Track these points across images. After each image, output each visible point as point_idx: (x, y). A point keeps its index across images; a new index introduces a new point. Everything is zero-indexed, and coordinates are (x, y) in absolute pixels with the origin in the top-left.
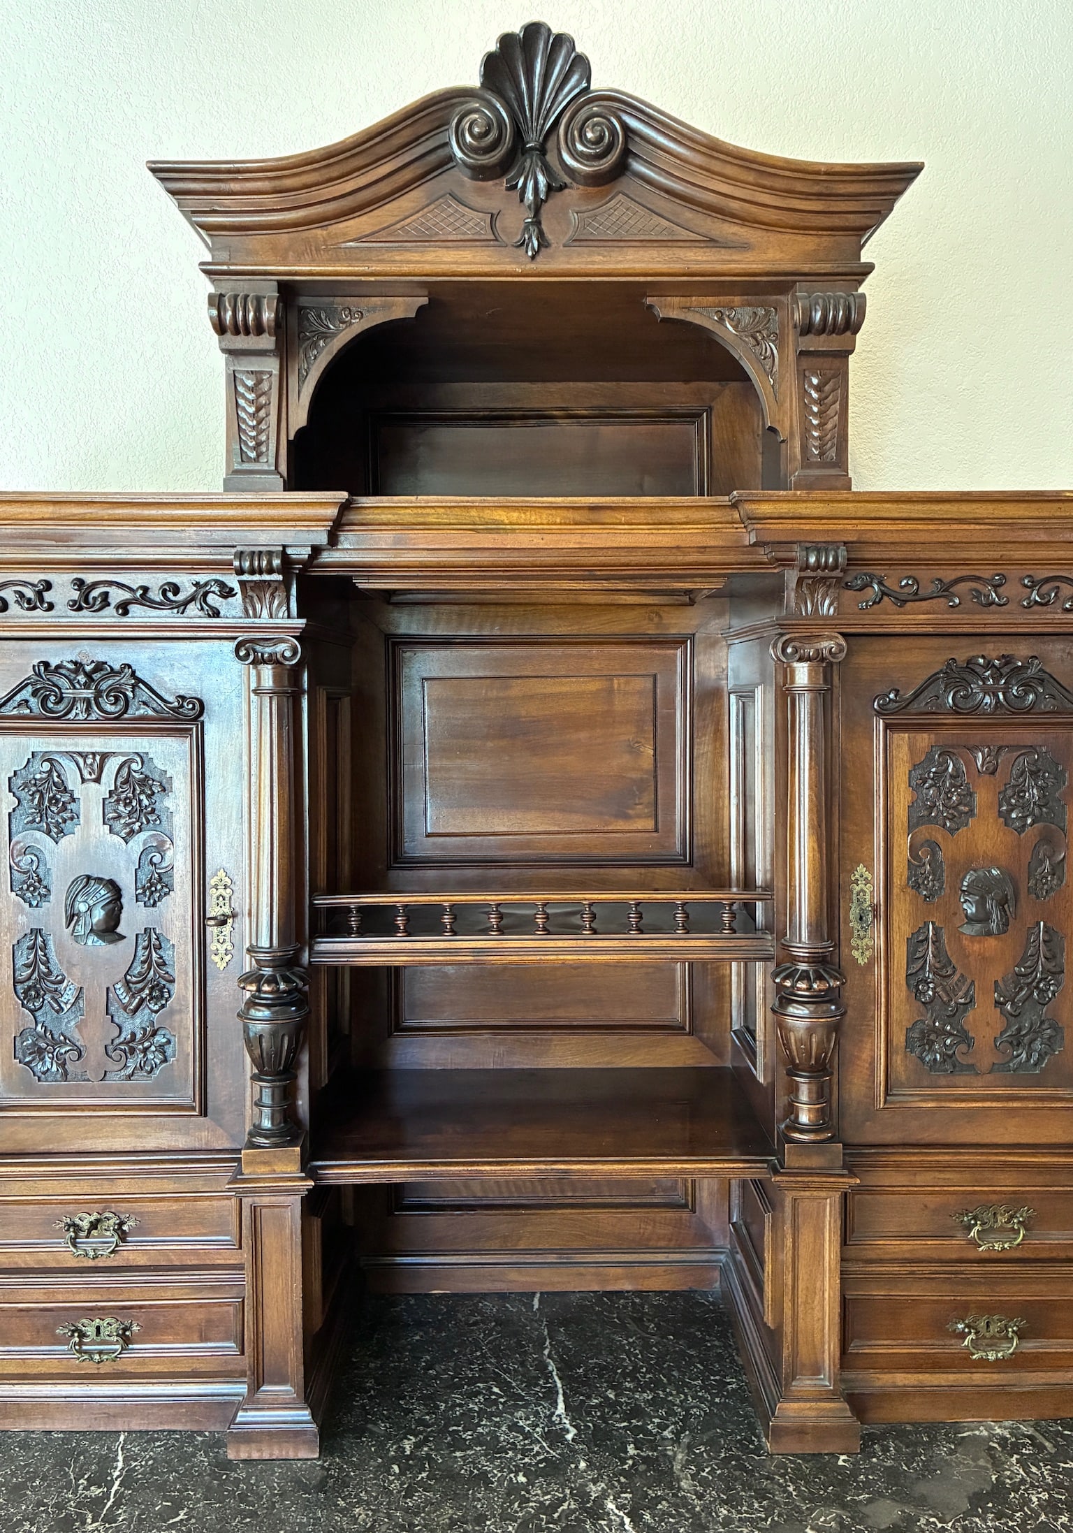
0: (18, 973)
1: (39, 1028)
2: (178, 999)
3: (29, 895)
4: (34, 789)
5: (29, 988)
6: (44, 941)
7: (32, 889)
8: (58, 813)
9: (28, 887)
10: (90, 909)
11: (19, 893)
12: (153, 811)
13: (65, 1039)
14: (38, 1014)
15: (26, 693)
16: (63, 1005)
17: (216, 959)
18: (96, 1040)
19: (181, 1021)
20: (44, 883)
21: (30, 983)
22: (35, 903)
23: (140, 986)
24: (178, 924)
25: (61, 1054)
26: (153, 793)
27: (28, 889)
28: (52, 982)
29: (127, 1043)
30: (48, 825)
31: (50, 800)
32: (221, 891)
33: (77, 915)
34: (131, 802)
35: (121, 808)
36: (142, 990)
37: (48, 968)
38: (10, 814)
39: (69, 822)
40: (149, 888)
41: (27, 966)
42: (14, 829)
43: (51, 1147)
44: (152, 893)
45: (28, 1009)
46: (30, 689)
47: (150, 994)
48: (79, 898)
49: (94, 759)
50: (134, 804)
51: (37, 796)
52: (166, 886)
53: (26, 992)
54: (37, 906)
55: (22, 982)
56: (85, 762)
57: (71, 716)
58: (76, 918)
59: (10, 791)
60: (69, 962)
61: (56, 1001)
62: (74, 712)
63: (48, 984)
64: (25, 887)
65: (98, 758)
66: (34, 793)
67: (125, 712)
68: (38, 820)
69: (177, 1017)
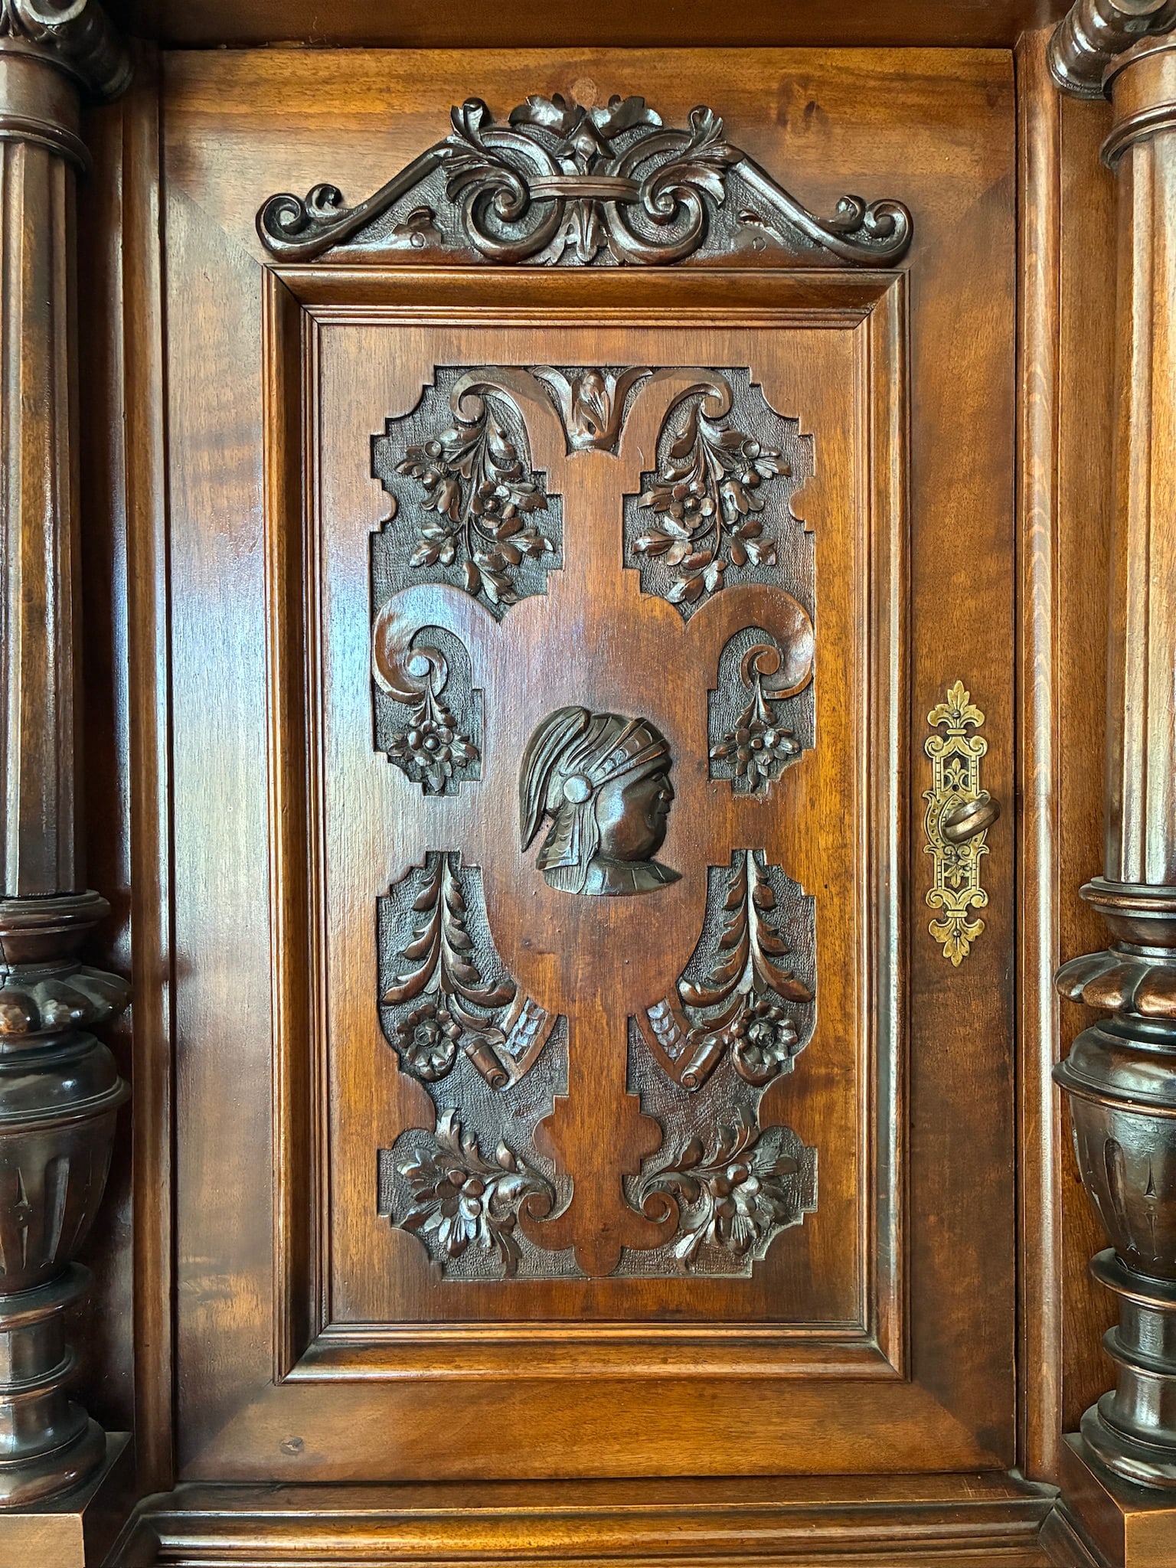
0: (388, 975)
1: (444, 1126)
2: (824, 1045)
3: (420, 760)
4: (436, 468)
5: (419, 1018)
6: (458, 888)
7: (429, 743)
8: (501, 537)
9: (421, 739)
10: (593, 792)
11: (395, 753)
12: (755, 532)
13: (514, 1155)
14: (437, 1088)
15: (431, 192)
16: (508, 1063)
17: (942, 935)
18: (597, 1161)
19: (829, 1109)
20: (465, 729)
21: (422, 1002)
22: (434, 781)
23: (714, 1012)
24: (825, 840)
25: (502, 1201)
26: (758, 482)
27: (419, 744)
28: (482, 1003)
29: (681, 1170)
30: (474, 569)
31: (480, 502)
32: (957, 744)
33: (555, 814)
34: (697, 507)
35: (671, 525)
36: (723, 1021)
37: (469, 961)
38: (372, 535)
39: (529, 561)
40: (744, 743)
41: (418, 956)
42: (382, 580)
43: (480, 1462)
44: (751, 754)
45: (415, 1074)
46: (441, 175)
47: (743, 1034)
48: (562, 765)
49: (600, 385)
50: (707, 510)
51: (444, 488)
52: (790, 736)
53: (409, 1028)
54: (443, 791)
55: (397, 1003)
56: (575, 395)
57: (550, 255)
58: (548, 823)
59: (374, 475)
60: (527, 945)
61: (490, 1052)
62: (559, 242)
63: (469, 1006)
64: (412, 737)
65: (611, 383)
66: (437, 481)
67: (699, 242)
68: (445, 558)
69: (820, 1099)
